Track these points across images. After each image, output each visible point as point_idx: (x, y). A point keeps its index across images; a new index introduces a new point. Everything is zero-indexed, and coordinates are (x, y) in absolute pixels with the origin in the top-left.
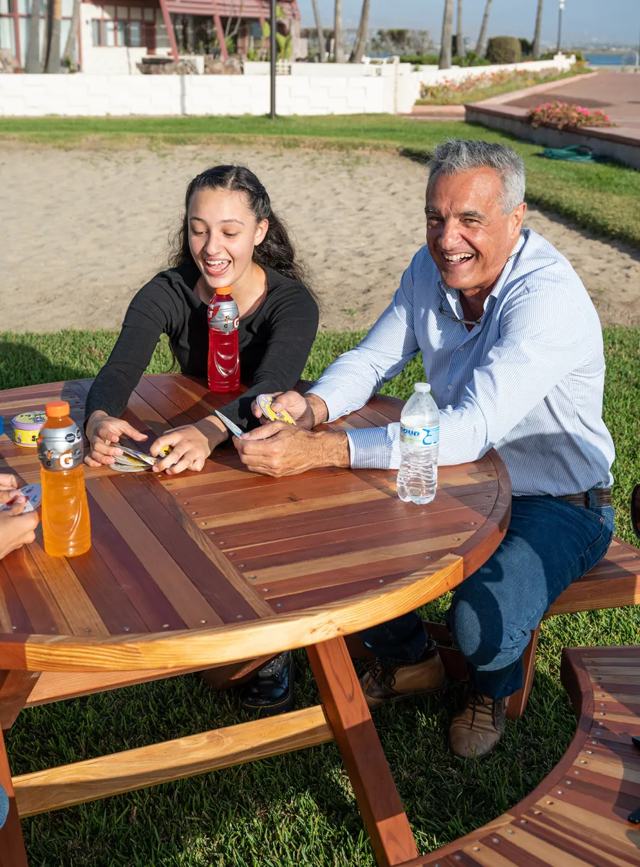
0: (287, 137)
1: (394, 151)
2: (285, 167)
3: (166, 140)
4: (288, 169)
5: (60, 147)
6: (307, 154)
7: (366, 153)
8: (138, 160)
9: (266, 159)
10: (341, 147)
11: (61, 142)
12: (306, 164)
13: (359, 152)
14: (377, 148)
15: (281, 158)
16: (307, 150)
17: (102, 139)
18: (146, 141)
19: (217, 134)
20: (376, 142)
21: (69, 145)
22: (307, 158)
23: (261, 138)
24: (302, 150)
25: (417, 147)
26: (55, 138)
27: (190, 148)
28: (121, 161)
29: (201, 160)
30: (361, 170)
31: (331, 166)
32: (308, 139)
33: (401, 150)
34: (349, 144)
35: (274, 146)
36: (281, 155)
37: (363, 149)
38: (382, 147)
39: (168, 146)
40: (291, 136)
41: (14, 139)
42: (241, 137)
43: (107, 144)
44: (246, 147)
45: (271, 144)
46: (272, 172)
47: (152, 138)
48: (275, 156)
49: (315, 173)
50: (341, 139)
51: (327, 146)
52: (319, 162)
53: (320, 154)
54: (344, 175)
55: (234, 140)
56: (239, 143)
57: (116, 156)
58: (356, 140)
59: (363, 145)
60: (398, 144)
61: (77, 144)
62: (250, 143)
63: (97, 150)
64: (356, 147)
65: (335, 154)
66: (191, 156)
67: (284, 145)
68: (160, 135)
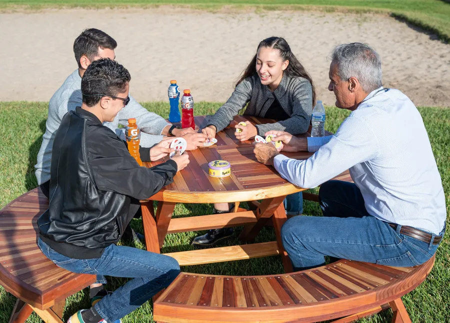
0: (328, 6)
1: (387, 14)
2: (325, 23)
3: (265, 8)
4: (327, 24)
5: (211, 12)
6: (338, 15)
7: (371, 15)
8: (249, 19)
9: (316, 18)
10: (357, 12)
11: (211, 9)
12: (337, 21)
13: (367, 15)
14: (377, 12)
15: (323, 18)
16: (339, 14)
17: (232, 7)
18: (255, 9)
19: (292, 5)
20: (376, 9)
21: (215, 10)
22: (338, 18)
23: (314, 7)
24: (335, 14)
25: (399, 12)
26: (208, 7)
27: (277, 12)
28: (241, 19)
29: (282, 19)
30: (365, 24)
31: (350, 22)
32: (340, 7)
33: (390, 13)
34: (361, 10)
35: (321, 11)
36: (324, 16)
37: (369, 13)
38: (380, 12)
39: (265, 11)
40: (331, 6)
41: (188, 7)
42: (304, 6)
43: (234, 10)
44: (306, 12)
45: (319, 10)
46: (318, 25)
47: (258, 7)
48: (321, 17)
49: (341, 26)
50: (359, 8)
51: (350, 11)
52: (344, 20)
53: (346, 16)
54: (356, 27)
55: (300, 8)
56: (303, 9)
57: (238, 16)
58: (366, 8)
59: (369, 11)
60: (389, 10)
61: (219, 10)
62: (308, 10)
63: (229, 13)
64: (365, 12)
65: (353, 16)
66: (276, 16)
67: (327, 11)
68: (262, 5)
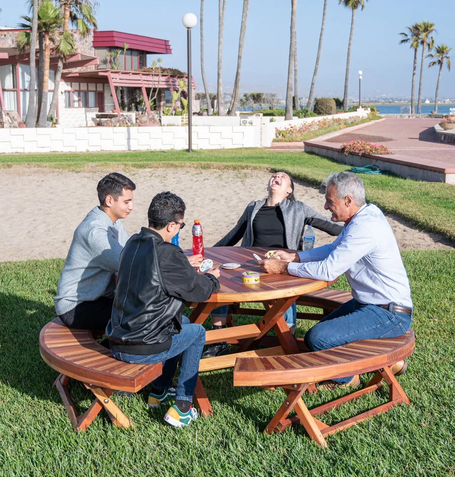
0: (203, 163)
1: (266, 170)
2: (205, 180)
3: (134, 166)
4: (206, 181)
5: (73, 171)
6: (216, 172)
7: (249, 171)
9: (193, 175)
10: (235, 168)
11: (73, 168)
12: (216, 178)
13: (245, 171)
14: (255, 168)
15: (201, 175)
16: (215, 170)
17: (97, 166)
18: (122, 167)
19: (162, 162)
20: (254, 165)
21: (78, 169)
22: (216, 175)
23: (187, 163)
24: (212, 170)
25: (278, 167)
26: (69, 166)
27: (147, 170)
29: (155, 177)
30: (247, 180)
31: (231, 179)
32: (215, 164)
33: (269, 169)
34: (238, 166)
35: (196, 168)
36: (201, 173)
37: (247, 169)
38: (258, 167)
39: (135, 169)
40: (206, 163)
41: (46, 166)
42: (176, 163)
43: (100, 168)
44: (180, 169)
45: (194, 167)
46: (198, 183)
47: (125, 165)
48: (198, 174)
49: (223, 183)
50: (234, 163)
51: (227, 167)
52: (223, 177)
53: (223, 172)
54: (239, 184)
55: (172, 165)
56: (176, 166)
58: (243, 164)
59: (247, 167)
60: (267, 166)
61: (82, 169)
62: (182, 167)
63: (95, 172)
64: (243, 168)
65: (232, 173)
66: (149, 174)
67: (202, 168)
68: (130, 163)
